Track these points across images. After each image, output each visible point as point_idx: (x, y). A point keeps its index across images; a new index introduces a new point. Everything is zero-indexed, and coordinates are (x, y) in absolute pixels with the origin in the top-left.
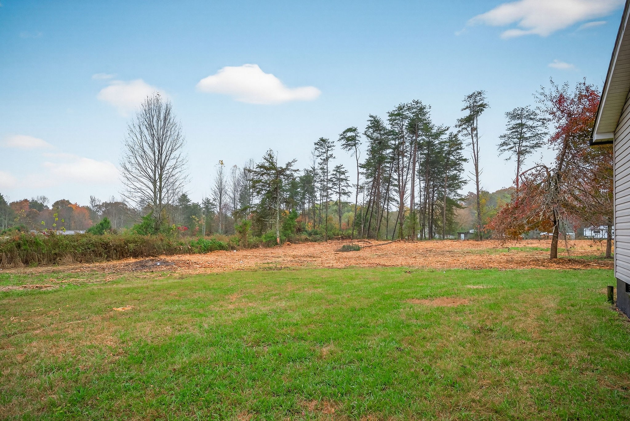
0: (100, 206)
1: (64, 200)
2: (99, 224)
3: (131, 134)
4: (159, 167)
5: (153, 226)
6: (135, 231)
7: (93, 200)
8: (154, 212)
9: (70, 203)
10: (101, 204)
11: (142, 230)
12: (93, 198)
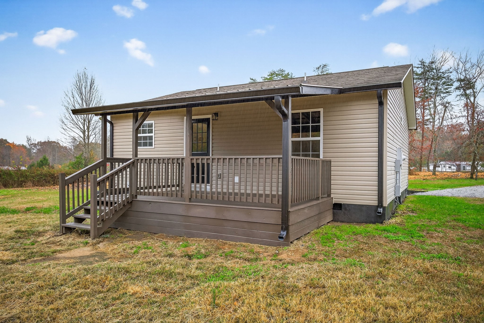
0: (35, 144)
1: (2, 139)
2: (39, 161)
3: (66, 97)
4: (87, 121)
5: (84, 163)
6: (71, 167)
7: (29, 140)
8: (84, 153)
9: (8, 142)
10: (36, 143)
11: (76, 166)
12: (29, 137)
